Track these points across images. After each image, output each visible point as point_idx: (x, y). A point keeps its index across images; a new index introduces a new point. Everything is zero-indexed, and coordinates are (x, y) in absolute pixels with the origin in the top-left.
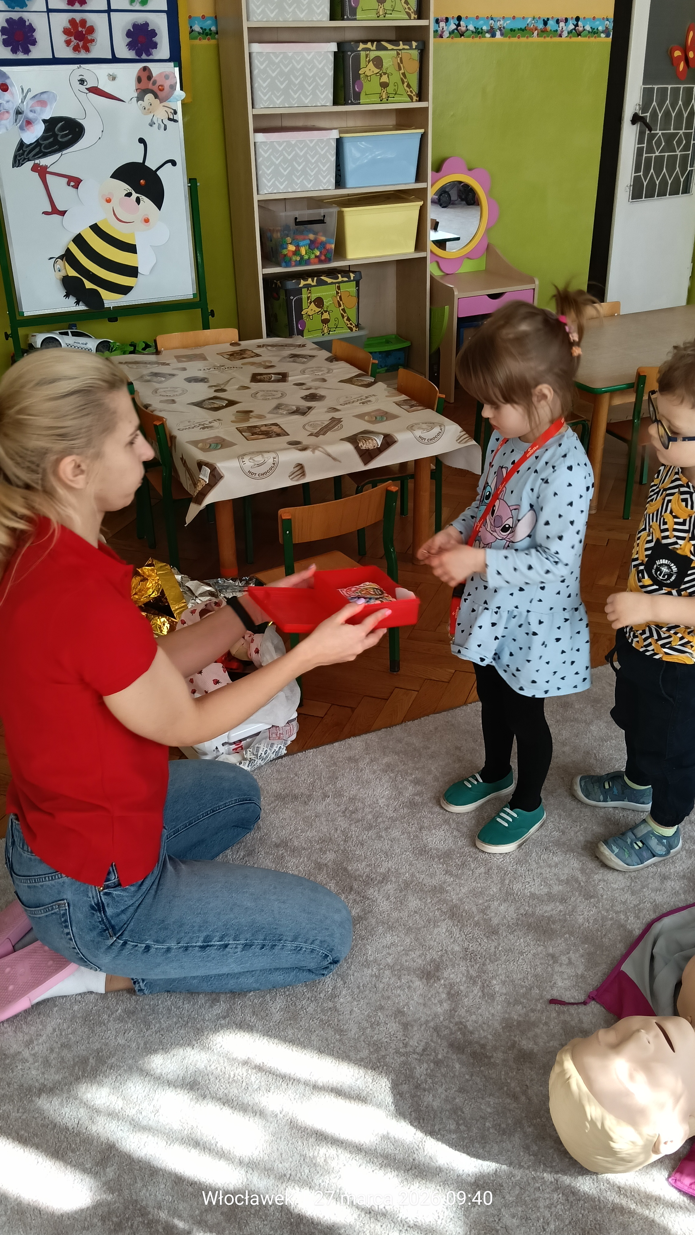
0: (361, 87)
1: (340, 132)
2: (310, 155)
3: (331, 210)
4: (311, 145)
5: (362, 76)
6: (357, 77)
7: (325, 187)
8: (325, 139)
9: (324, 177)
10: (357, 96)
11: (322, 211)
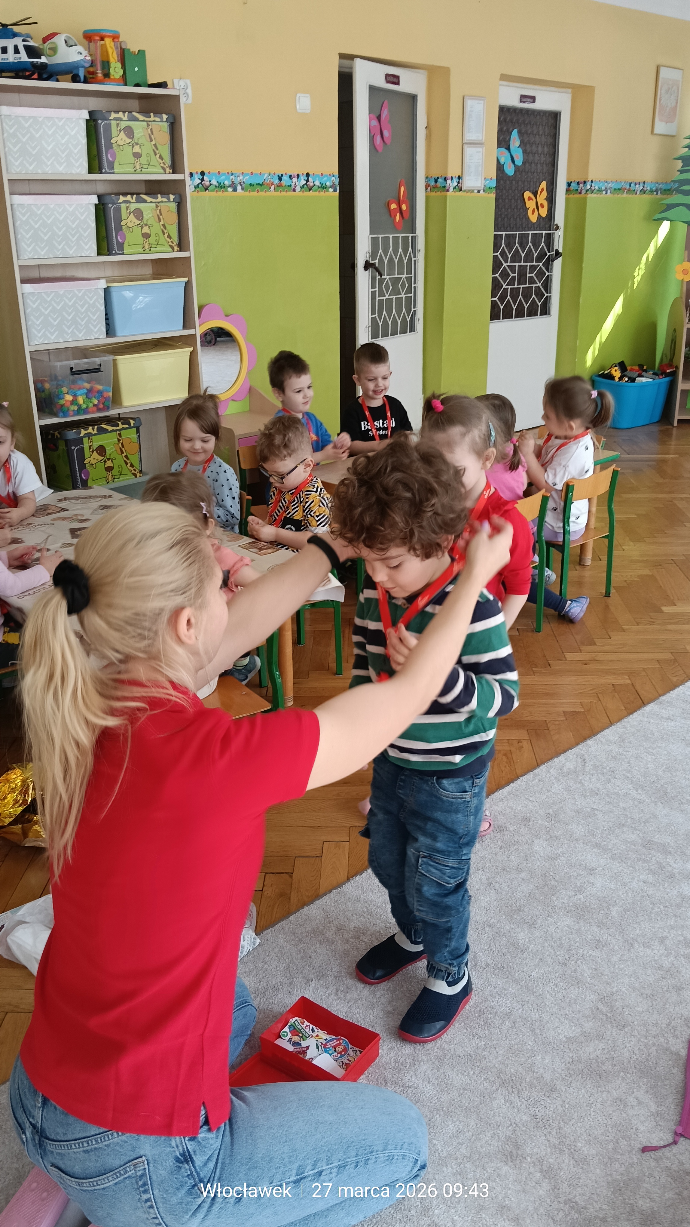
0: (124, 238)
1: (107, 282)
2: (79, 304)
3: (106, 358)
4: (80, 295)
5: (124, 227)
6: (119, 228)
7: (96, 336)
8: (93, 288)
9: (95, 327)
10: (121, 246)
11: (98, 360)
